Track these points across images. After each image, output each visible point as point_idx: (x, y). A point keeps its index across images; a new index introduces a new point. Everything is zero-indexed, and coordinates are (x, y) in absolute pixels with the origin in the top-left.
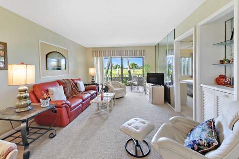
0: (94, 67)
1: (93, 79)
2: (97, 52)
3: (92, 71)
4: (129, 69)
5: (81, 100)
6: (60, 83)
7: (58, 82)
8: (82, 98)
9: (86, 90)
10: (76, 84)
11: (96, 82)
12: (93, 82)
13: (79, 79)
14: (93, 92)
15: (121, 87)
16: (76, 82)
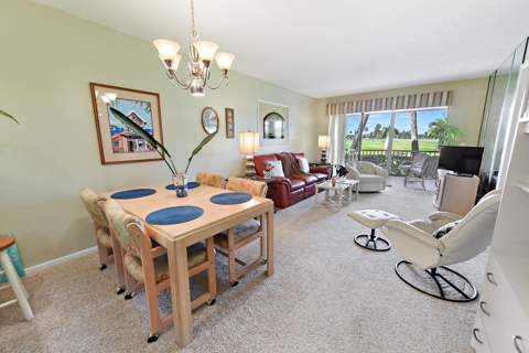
0: (326, 134)
1: (324, 156)
2: (336, 105)
3: (323, 141)
4: (414, 137)
5: (303, 183)
6: (278, 157)
7: (276, 155)
8: (304, 180)
9: (313, 172)
10: (297, 161)
11: (329, 161)
12: (324, 161)
13: (302, 155)
14: (321, 176)
15: (376, 173)
16: (297, 157)
